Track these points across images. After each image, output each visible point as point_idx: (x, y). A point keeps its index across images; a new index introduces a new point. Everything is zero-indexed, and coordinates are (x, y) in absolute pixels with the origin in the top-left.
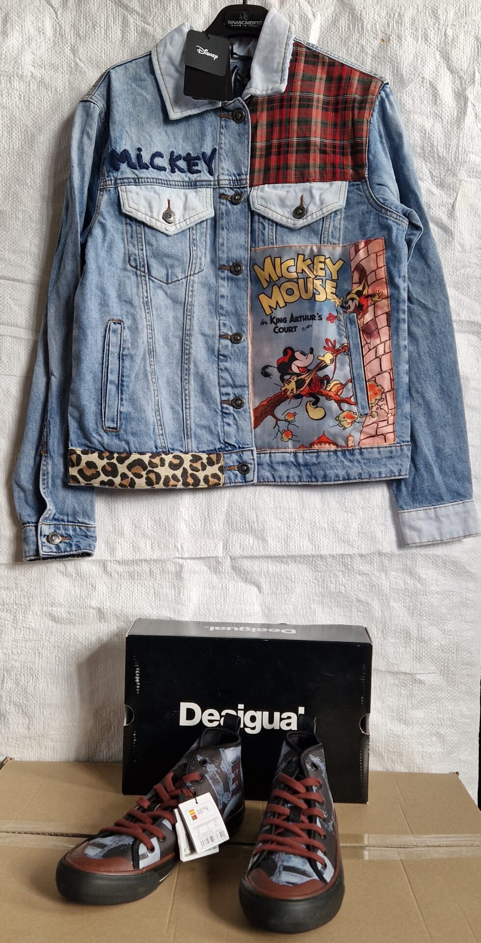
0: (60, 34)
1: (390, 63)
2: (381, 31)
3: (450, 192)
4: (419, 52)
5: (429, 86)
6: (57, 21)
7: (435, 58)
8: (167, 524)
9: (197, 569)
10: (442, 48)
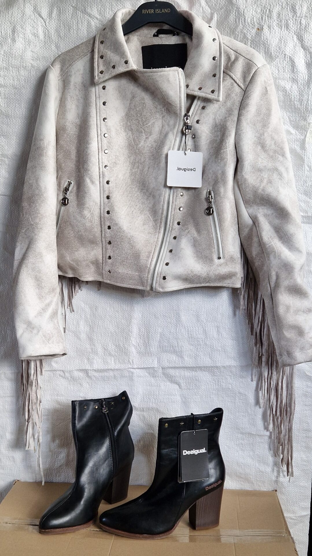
0: (48, 36)
1: (263, 45)
2: (257, 23)
3: (302, 131)
4: (283, 37)
5: (289, 59)
6: (46, 28)
7: (293, 40)
8: (123, 348)
9: (142, 374)
10: (298, 33)
